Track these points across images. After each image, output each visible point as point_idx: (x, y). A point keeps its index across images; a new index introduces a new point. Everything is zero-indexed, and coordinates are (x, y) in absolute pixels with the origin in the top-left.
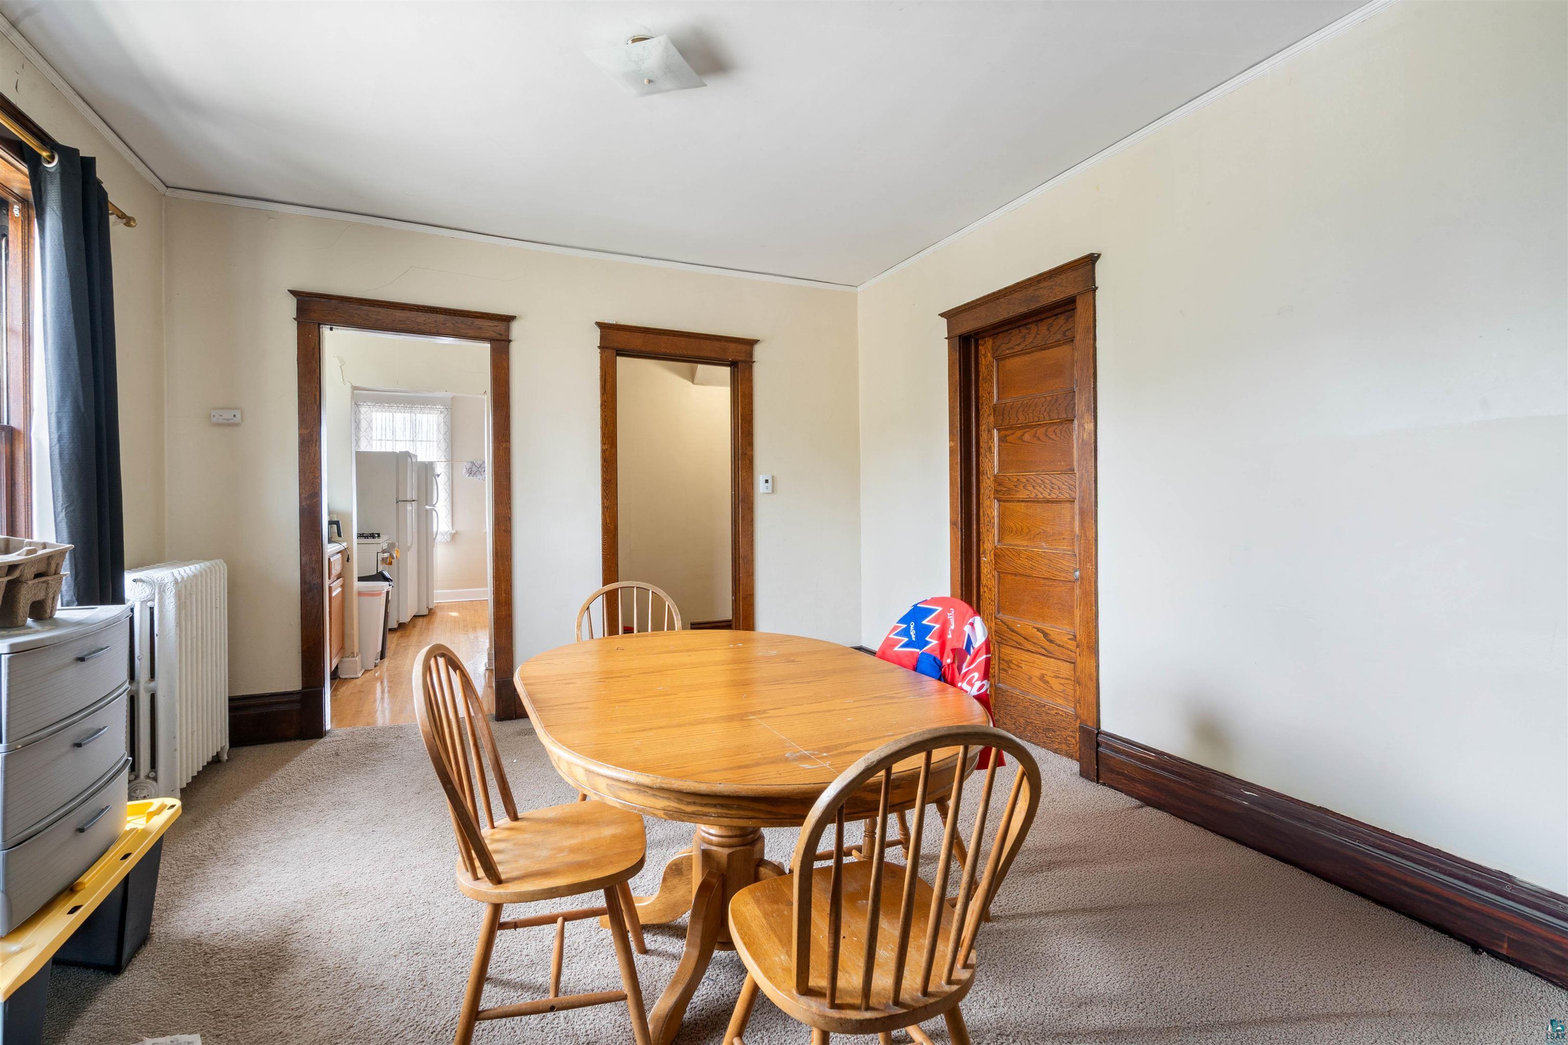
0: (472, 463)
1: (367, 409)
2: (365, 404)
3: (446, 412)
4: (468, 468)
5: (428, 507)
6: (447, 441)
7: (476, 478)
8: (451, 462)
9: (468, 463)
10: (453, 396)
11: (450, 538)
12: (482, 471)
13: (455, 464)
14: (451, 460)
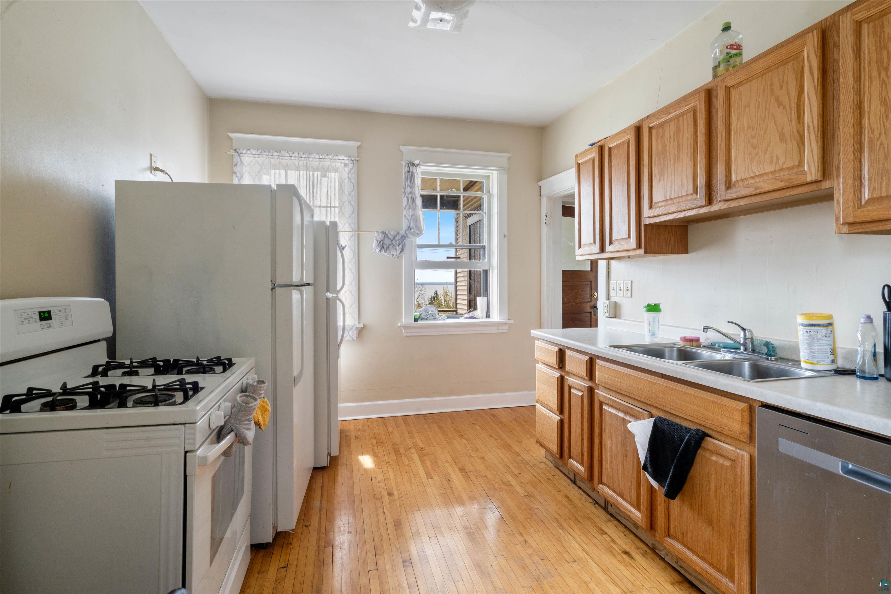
0: (384, 233)
1: (251, 159)
2: (249, 152)
3: (351, 166)
4: (379, 241)
5: (329, 295)
6: (353, 203)
7: (390, 254)
8: (357, 233)
9: (379, 233)
10: (359, 145)
11: (356, 335)
12: (397, 244)
13: (362, 235)
14: (357, 230)
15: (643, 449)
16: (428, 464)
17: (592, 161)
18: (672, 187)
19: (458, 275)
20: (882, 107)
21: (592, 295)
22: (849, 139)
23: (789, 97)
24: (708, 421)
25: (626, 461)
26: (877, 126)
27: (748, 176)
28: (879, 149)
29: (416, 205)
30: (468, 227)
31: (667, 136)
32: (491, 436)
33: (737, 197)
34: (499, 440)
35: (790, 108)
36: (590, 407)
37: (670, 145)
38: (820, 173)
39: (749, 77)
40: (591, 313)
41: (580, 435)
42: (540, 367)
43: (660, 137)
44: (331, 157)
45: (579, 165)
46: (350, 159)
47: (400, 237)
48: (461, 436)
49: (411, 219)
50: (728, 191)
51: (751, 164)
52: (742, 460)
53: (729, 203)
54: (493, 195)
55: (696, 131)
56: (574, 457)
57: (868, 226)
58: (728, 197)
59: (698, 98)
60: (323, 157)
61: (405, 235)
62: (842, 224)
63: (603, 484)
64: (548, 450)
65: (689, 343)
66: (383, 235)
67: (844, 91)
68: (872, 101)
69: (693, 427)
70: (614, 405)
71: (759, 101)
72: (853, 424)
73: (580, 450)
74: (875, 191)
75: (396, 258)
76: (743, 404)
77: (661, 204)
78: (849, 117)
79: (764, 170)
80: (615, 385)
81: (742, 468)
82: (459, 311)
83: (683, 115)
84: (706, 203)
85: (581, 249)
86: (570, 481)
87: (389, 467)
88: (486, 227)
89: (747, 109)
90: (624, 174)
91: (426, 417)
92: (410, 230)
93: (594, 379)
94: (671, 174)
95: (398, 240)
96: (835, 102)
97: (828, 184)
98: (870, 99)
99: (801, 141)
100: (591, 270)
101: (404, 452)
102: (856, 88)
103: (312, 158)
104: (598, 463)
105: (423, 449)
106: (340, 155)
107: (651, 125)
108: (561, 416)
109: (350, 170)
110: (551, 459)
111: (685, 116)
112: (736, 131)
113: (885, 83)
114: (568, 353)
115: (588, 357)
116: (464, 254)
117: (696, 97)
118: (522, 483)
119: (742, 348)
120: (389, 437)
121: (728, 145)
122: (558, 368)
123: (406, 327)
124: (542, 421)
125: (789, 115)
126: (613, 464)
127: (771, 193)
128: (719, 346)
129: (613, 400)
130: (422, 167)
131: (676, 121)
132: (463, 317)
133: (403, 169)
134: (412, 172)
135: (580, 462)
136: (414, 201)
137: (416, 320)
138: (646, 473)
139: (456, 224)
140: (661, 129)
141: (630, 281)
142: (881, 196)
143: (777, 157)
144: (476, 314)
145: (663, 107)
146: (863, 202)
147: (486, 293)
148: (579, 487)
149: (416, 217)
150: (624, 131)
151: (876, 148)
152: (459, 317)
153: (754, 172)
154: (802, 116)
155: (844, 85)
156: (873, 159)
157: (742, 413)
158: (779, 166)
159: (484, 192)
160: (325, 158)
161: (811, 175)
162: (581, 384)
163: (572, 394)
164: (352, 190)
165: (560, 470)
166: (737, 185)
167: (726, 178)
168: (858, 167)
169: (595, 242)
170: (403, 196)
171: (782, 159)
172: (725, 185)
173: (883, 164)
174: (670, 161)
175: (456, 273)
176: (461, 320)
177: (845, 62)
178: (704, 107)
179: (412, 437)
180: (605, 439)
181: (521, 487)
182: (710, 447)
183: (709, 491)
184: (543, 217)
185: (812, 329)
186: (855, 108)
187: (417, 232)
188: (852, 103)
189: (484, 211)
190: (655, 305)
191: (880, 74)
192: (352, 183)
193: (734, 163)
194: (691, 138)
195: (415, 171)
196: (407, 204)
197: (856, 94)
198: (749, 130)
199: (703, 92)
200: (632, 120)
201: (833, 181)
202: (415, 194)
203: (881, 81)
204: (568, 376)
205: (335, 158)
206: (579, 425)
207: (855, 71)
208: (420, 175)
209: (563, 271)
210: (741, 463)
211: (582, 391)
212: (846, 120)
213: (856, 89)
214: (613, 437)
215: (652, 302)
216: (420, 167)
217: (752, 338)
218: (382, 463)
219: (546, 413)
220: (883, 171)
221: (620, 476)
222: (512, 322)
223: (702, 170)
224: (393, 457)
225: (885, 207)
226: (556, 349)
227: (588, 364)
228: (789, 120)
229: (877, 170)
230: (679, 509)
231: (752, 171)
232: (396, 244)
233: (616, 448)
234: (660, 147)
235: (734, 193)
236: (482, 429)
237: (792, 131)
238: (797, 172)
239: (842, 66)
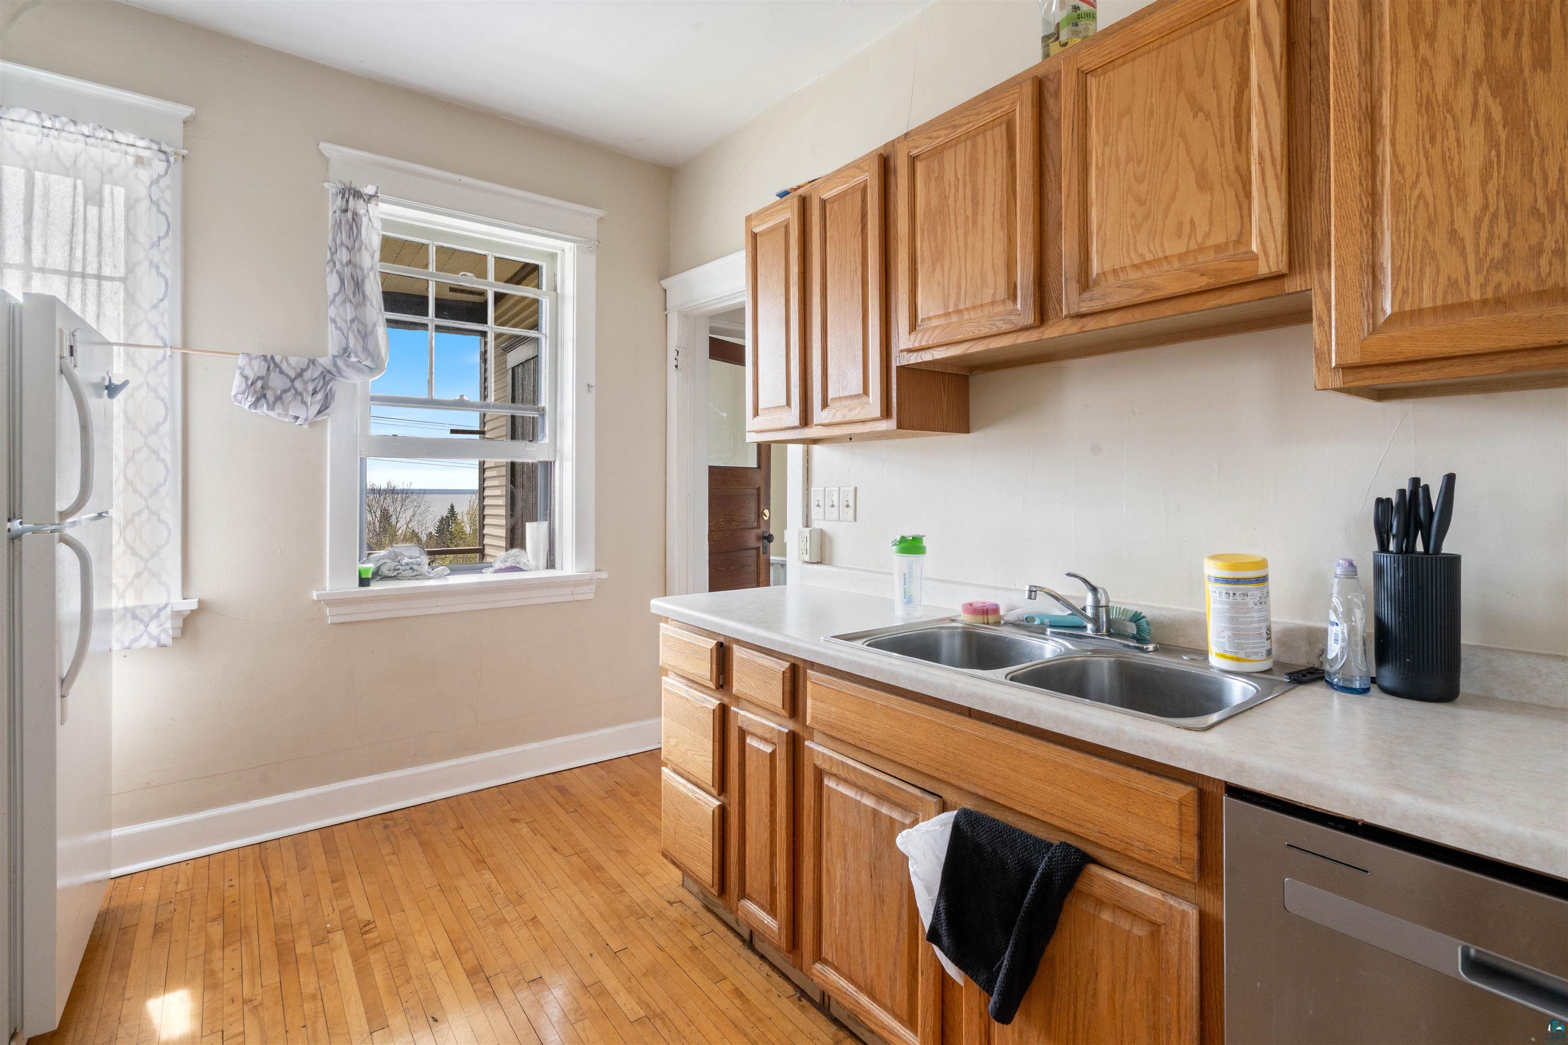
0: (271, 363)
3: (159, 166)
4: (252, 377)
6: (165, 271)
7: (286, 415)
8: (178, 354)
9: (251, 359)
10: (188, 114)
11: (171, 631)
12: (307, 392)
13: (198, 360)
14: (178, 341)
15: (929, 891)
16: (379, 976)
17: (783, 228)
18: (960, 284)
19: (488, 474)
20: (1422, 116)
21: (760, 514)
22: (1351, 185)
23: (1218, 95)
24: (1091, 826)
25: (882, 911)
26: (1412, 159)
27: (1127, 263)
28: (1416, 207)
29: (364, 296)
30: (510, 372)
31: (949, 175)
32: (555, 849)
33: (1104, 309)
34: (575, 858)
35: (1219, 118)
36: (792, 779)
37: (955, 195)
38: (1285, 258)
39: (1128, 51)
40: (758, 549)
41: (768, 846)
42: (673, 684)
43: (933, 180)
44: (85, 130)
45: (755, 236)
46: (155, 147)
47: (319, 372)
48: (480, 862)
49: (349, 329)
50: (1087, 295)
51: (1135, 237)
52: (1182, 925)
53: (1084, 321)
54: (563, 296)
55: (1012, 167)
56: (755, 895)
57: (1386, 372)
58: (1085, 308)
59: (1016, 95)
60: (58, 126)
61: (334, 370)
62: (1336, 367)
63: (825, 962)
64: (686, 873)
65: (980, 618)
66: (264, 365)
67: (1340, 81)
68: (1399, 103)
69: (1055, 839)
70: (852, 777)
71: (1151, 102)
72: (1500, 855)
73: (767, 879)
74: (1408, 296)
75: (306, 426)
76: (1183, 786)
77: (935, 323)
78: (1350, 138)
79: (1164, 251)
80: (855, 732)
81: (1183, 944)
82: (488, 551)
83: (985, 131)
84: (1034, 321)
85: (757, 418)
86: (741, 943)
87: (250, 1020)
88: (548, 365)
89: (1125, 121)
90: (855, 256)
91: (389, 822)
92: (349, 356)
93: (801, 713)
94: (959, 258)
95: (313, 380)
96: (1313, 107)
97: (1299, 284)
98: (1396, 100)
99: (1244, 188)
100: (759, 467)
101: (309, 950)
102: (1363, 77)
103: (12, 120)
104: (811, 912)
105: (367, 928)
106: (120, 131)
107: (914, 152)
108: (721, 798)
109: (155, 176)
110: (696, 889)
111: (989, 134)
112: (1100, 165)
113: (1427, 65)
114: (738, 652)
115: (787, 665)
116: (499, 427)
117: (1014, 91)
118: (633, 980)
119: (1090, 626)
120: (269, 906)
121: (1084, 196)
122: (714, 688)
123: (335, 602)
124: (677, 809)
125: (1218, 134)
126: (848, 918)
127: (1173, 303)
128: (1042, 623)
129: (848, 765)
130: (383, 207)
131: (969, 143)
132: (491, 569)
133: (330, 203)
134: (355, 214)
135: (769, 908)
136: (358, 286)
137: (364, 582)
138: (935, 947)
139: (483, 364)
140: (936, 162)
141: (852, 489)
142: (1421, 307)
143: (1192, 222)
144: (523, 560)
145: (939, 116)
146: (1381, 319)
147: (549, 515)
148: (762, 957)
149: (365, 325)
150: (856, 165)
151: (1408, 204)
152: (482, 569)
153: (1142, 255)
154: (1244, 138)
155: (1340, 68)
156: (1402, 227)
157: (1180, 809)
158: (1197, 242)
159: (544, 287)
160: (63, 130)
161: (1268, 261)
162: (769, 727)
163: (747, 749)
164: (162, 234)
165: (717, 916)
166: (1103, 283)
167: (1080, 266)
168: (1368, 245)
169: (788, 403)
170: (328, 270)
171: (1203, 227)
172: (1078, 281)
173: (1425, 240)
174: (957, 229)
175: (482, 469)
176: (488, 576)
177: (1341, 20)
178: (1030, 114)
179: (341, 893)
180: (829, 857)
181: (629, 991)
182: (1098, 890)
183: (1095, 995)
184: (672, 354)
185: (1237, 589)
186: (1363, 119)
187: (368, 363)
188: (1357, 109)
189: (544, 332)
190: (913, 538)
191: (1416, 47)
192: (164, 214)
193: (1097, 234)
194: (1002, 181)
195: (362, 212)
196: (340, 290)
197: (1364, 89)
198: (1131, 164)
199: (1029, 82)
200: (876, 141)
201: (1311, 278)
202: (362, 269)
203: (1420, 60)
204: (738, 707)
205: (100, 133)
206: (767, 820)
207: (1363, 41)
208: (378, 225)
209: (710, 467)
210: (1181, 932)
211: (774, 744)
212: (1343, 144)
213: (1364, 80)
214: (850, 853)
215: (909, 533)
216: (377, 205)
217: (1107, 607)
218: (228, 1009)
219: (684, 790)
220: (1425, 254)
221: (866, 946)
222: (604, 575)
223: (1027, 250)
224: (271, 976)
225: (1430, 331)
226: (711, 643)
227: (787, 680)
228: (1218, 142)
229: (1411, 252)
230: (1016, 1035)
231: (1136, 251)
232: (306, 389)
233: (858, 881)
234: (934, 201)
235: (1098, 299)
236: (534, 831)
237: (1223, 168)
238: (1235, 255)
239: (1334, 28)
